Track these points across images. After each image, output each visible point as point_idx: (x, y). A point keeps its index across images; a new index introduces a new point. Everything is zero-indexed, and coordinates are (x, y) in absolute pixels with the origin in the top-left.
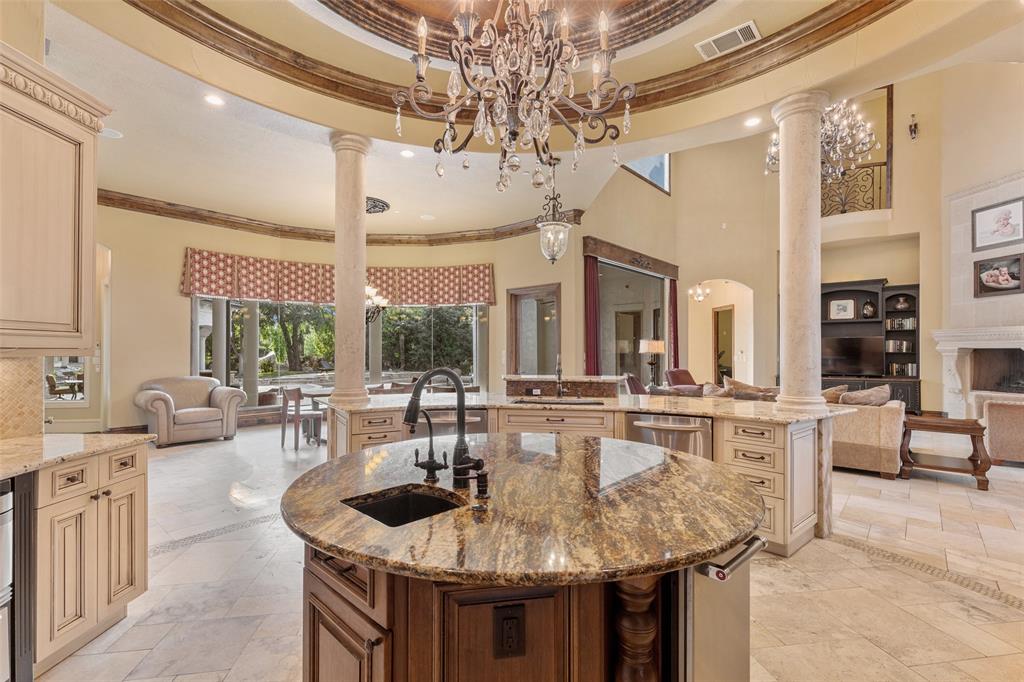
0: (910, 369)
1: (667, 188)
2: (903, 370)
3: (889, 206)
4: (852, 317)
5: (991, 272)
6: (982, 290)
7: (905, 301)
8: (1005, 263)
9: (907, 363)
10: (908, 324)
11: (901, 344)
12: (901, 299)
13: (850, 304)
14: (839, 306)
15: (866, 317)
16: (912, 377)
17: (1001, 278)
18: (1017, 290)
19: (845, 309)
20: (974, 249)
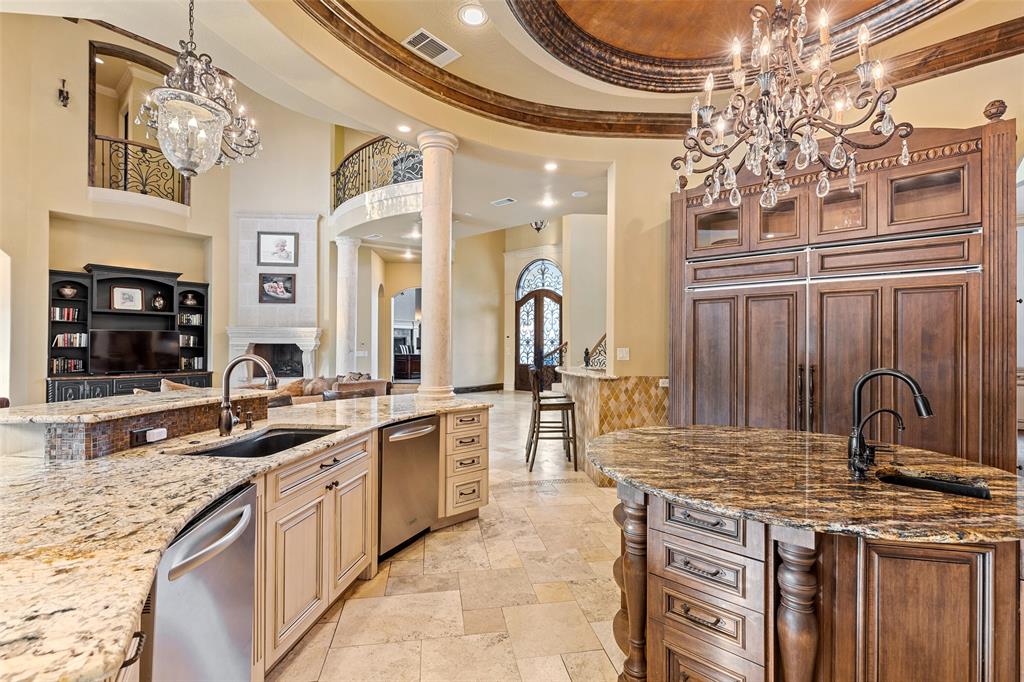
0: (198, 363)
2: (190, 364)
3: (187, 203)
4: (140, 308)
5: (271, 284)
7: (193, 298)
9: (193, 357)
10: (195, 320)
11: (189, 339)
12: (190, 296)
13: (137, 294)
14: (124, 294)
15: (156, 309)
16: (200, 370)
17: (278, 290)
18: (289, 301)
19: (131, 299)
20: (259, 264)
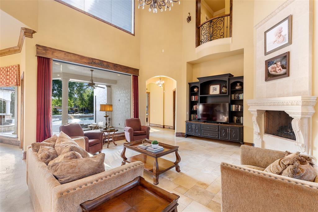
1: (133, 33)
3: (231, 36)
4: (219, 93)
5: (273, 66)
6: (270, 76)
7: (240, 85)
8: (279, 59)
11: (238, 107)
12: (238, 84)
13: (218, 87)
14: (213, 88)
15: (223, 93)
16: (241, 124)
17: (277, 69)
18: (285, 75)
19: (215, 89)
20: (266, 54)
